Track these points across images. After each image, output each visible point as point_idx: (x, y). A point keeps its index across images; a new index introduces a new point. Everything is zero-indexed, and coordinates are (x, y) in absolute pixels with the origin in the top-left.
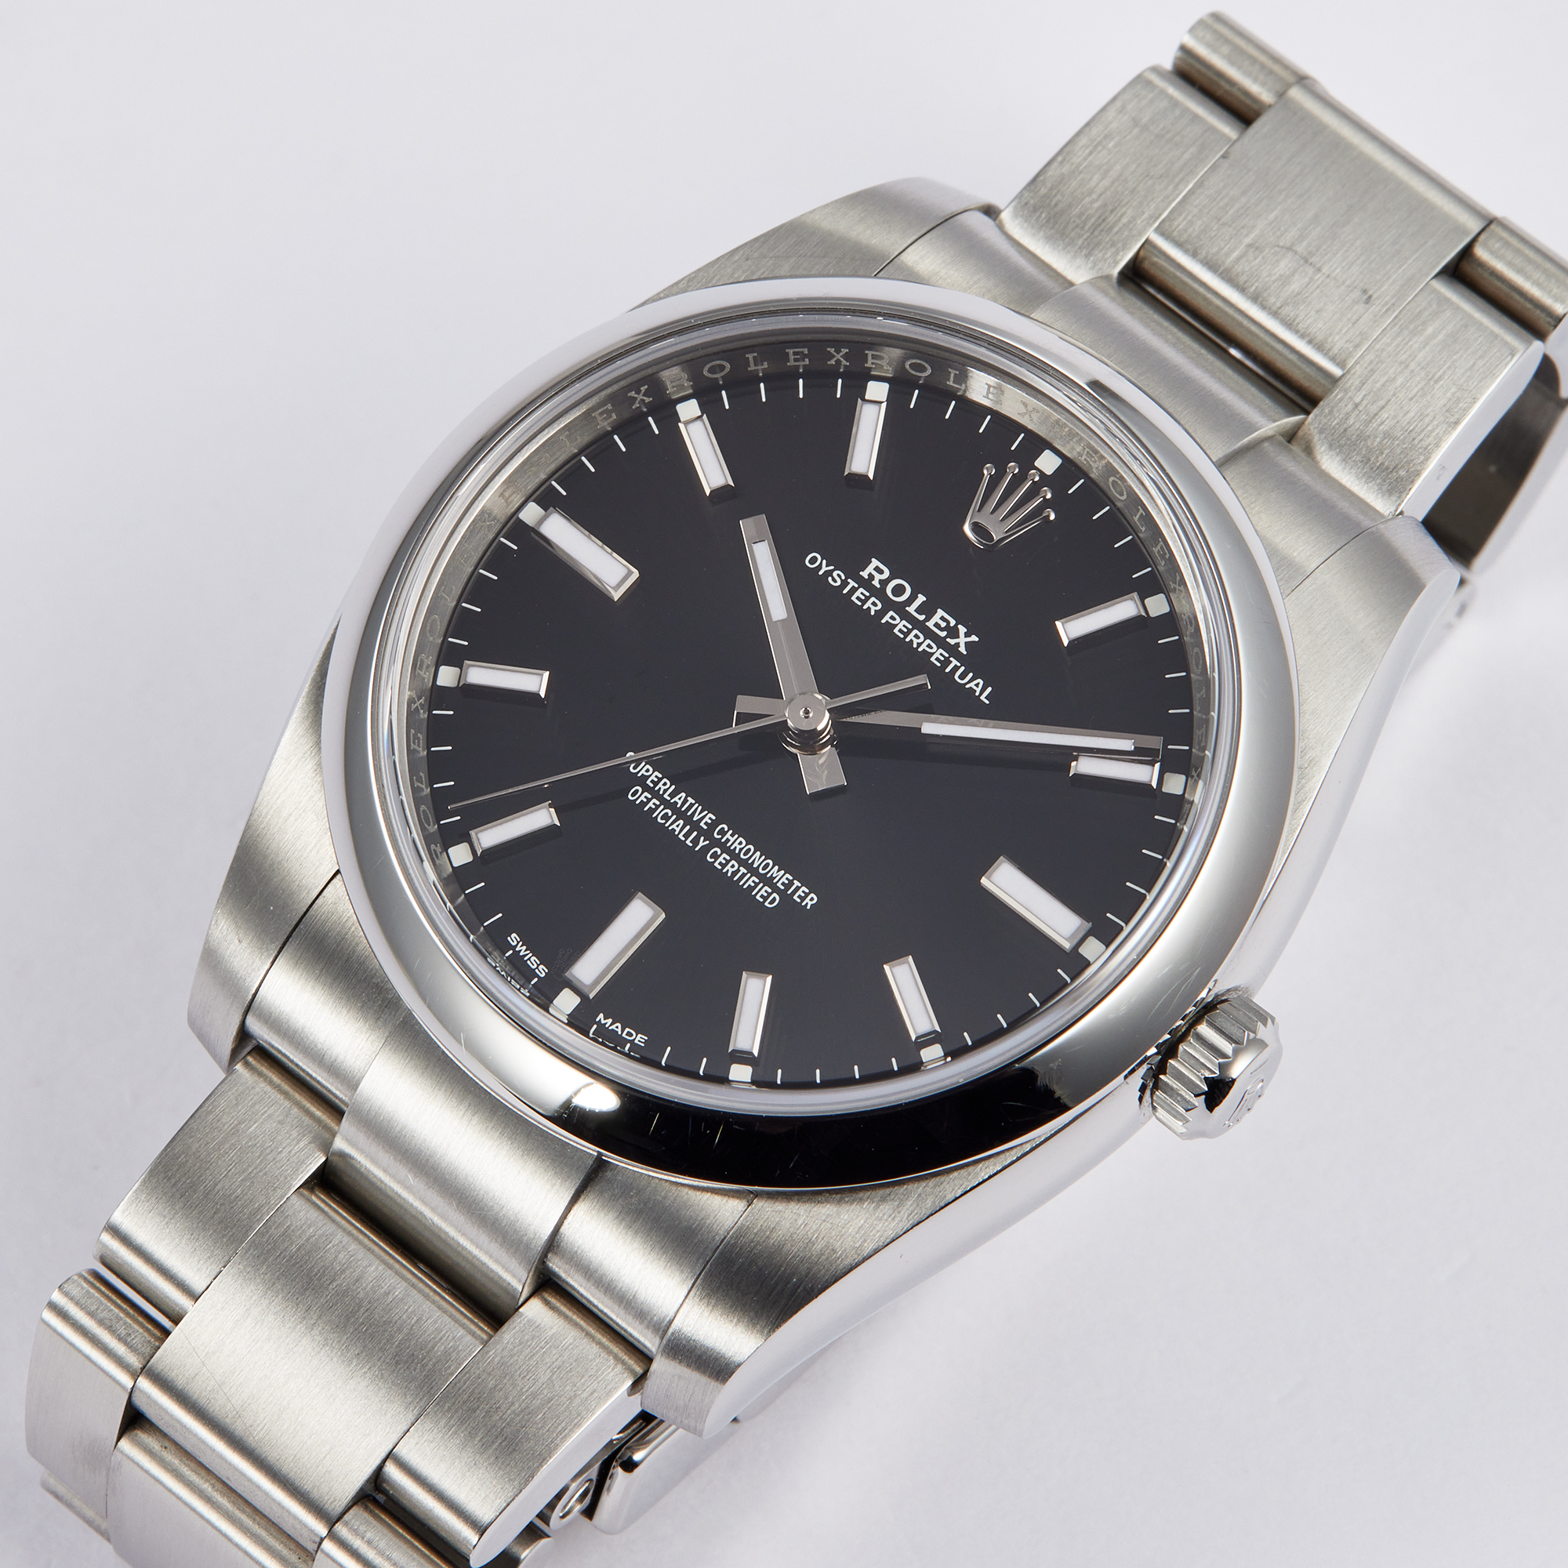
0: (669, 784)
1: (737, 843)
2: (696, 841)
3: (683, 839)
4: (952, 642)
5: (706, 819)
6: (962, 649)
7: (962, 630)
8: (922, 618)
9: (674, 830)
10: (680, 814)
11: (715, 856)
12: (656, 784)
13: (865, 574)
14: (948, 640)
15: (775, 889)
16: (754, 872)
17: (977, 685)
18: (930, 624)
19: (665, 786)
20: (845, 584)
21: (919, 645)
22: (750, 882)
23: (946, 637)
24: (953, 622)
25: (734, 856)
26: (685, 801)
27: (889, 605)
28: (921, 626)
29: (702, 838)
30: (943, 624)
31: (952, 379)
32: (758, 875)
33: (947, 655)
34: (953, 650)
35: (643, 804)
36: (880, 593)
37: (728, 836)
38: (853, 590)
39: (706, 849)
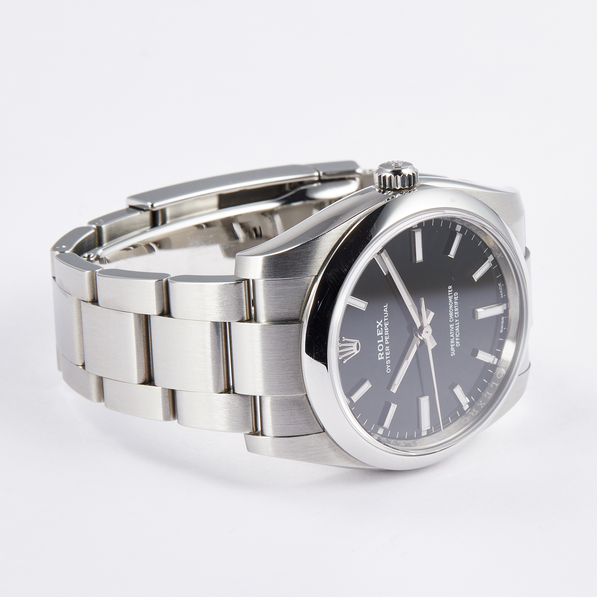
0: (451, 341)
1: (451, 314)
2: (457, 322)
3: (459, 325)
4: (381, 325)
5: (452, 326)
6: (381, 322)
7: (378, 326)
8: (382, 337)
9: (459, 329)
10: (455, 331)
11: (457, 315)
12: (453, 344)
13: (383, 358)
14: (382, 326)
15: (453, 296)
16: (454, 304)
17: (385, 310)
18: (382, 334)
19: (452, 341)
20: (388, 359)
21: (387, 330)
22: (456, 303)
23: (382, 327)
24: (378, 330)
25: (454, 312)
26: (452, 334)
27: (385, 346)
28: (384, 335)
29: (456, 322)
30: (380, 331)
32: (453, 303)
33: (385, 323)
34: (383, 323)
35: (458, 341)
36: (384, 351)
37: (451, 318)
38: (388, 356)
39: (457, 319)
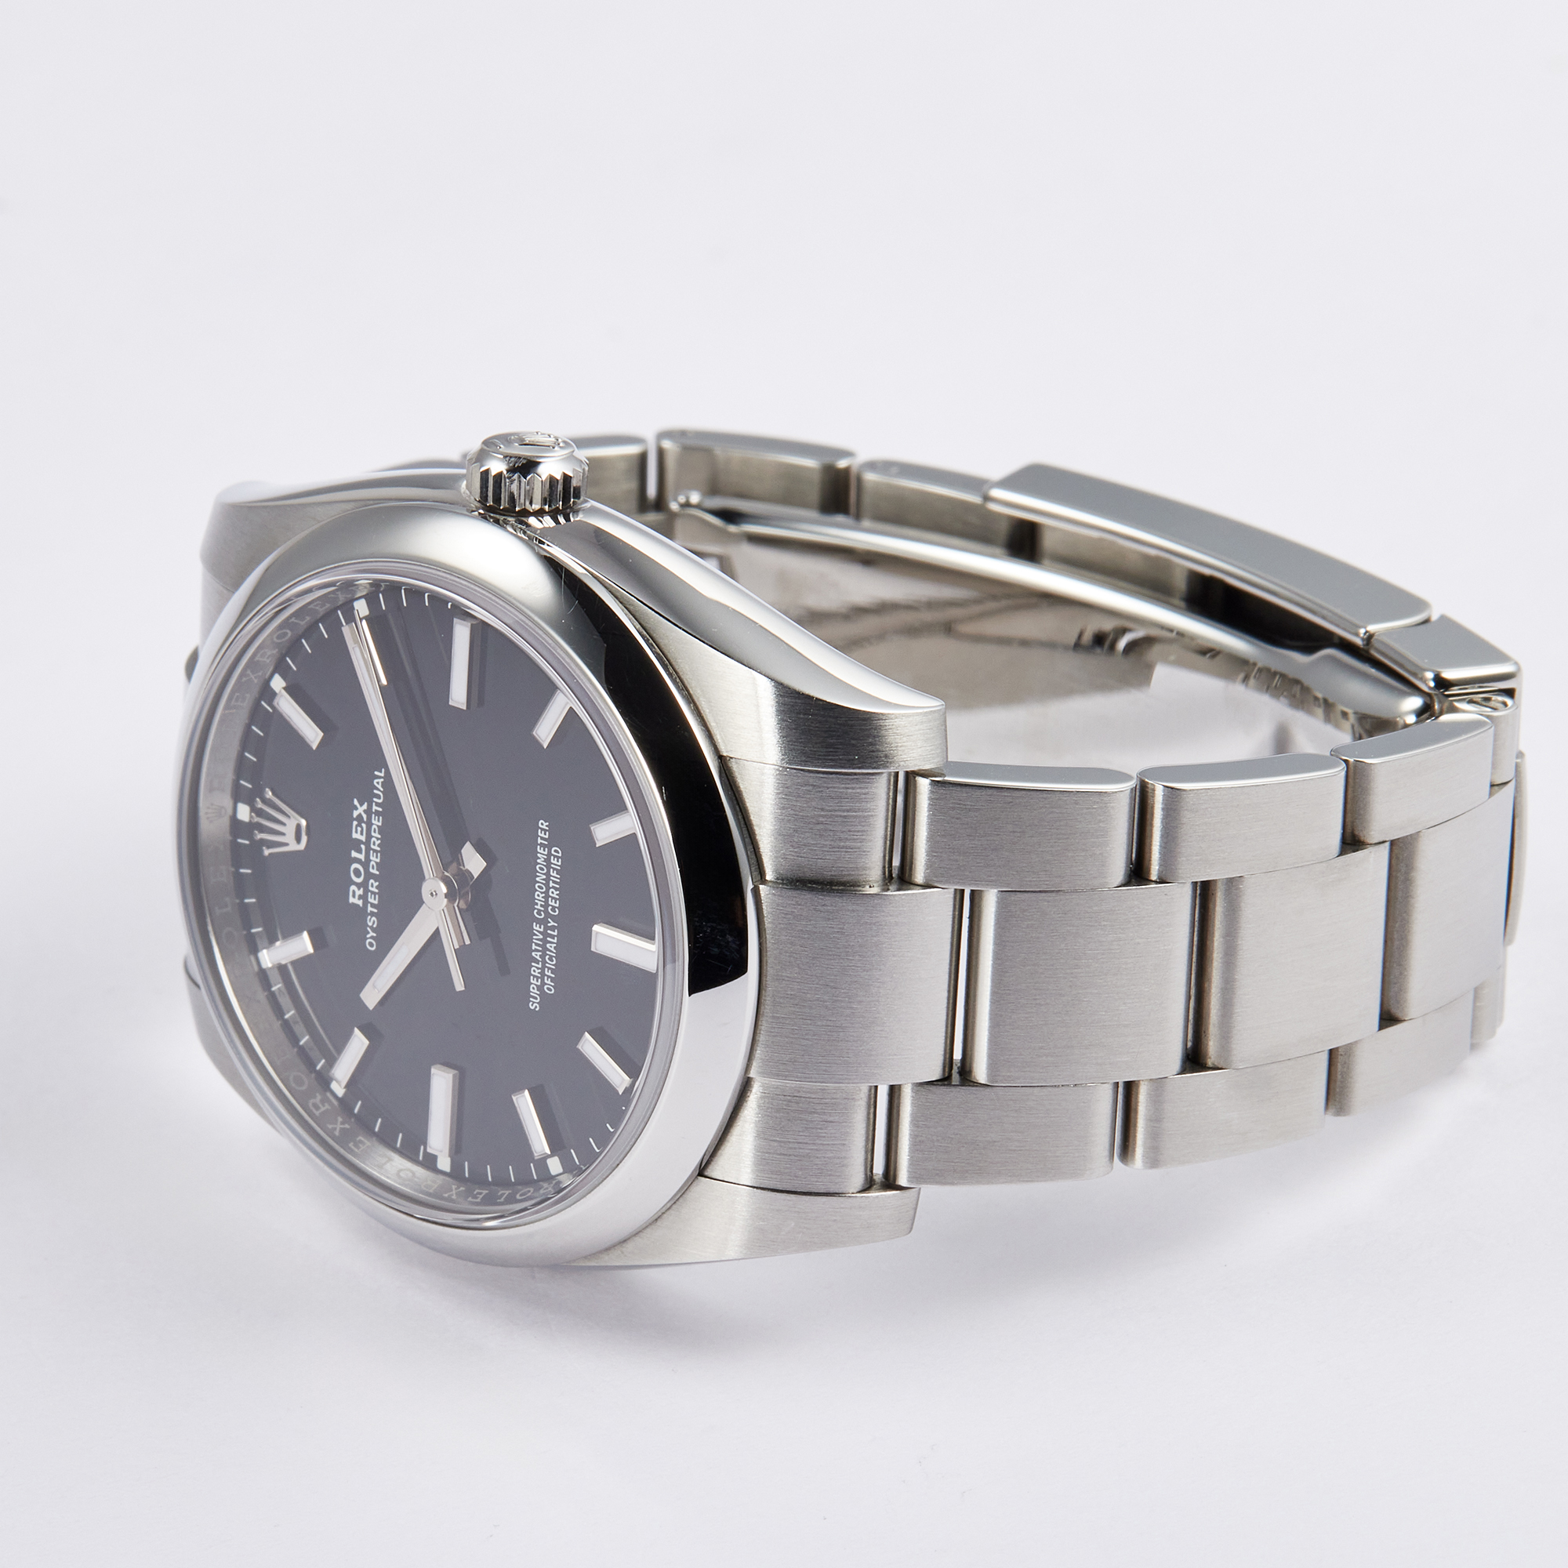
0: (533, 968)
1: (539, 897)
2: (553, 928)
3: (556, 938)
4: (365, 816)
5: (538, 928)
6: (365, 806)
7: (355, 814)
8: (363, 847)
9: (555, 948)
10: (545, 950)
11: (553, 909)
12: (538, 978)
13: (360, 903)
14: (365, 820)
15: (549, 854)
16: (548, 874)
17: (378, 783)
18: (363, 838)
19: (535, 971)
20: (372, 914)
21: (378, 839)
22: (555, 875)
23: (364, 822)
24: (355, 823)
25: (547, 897)
26: (536, 950)
27: (369, 876)
28: (367, 843)
29: (549, 925)
30: (359, 829)
31: (225, 910)
32: (548, 871)
33: (373, 815)
34: (368, 812)
35: (552, 980)
36: (364, 885)
37: (538, 907)
38: (373, 905)
39: (554, 918)
